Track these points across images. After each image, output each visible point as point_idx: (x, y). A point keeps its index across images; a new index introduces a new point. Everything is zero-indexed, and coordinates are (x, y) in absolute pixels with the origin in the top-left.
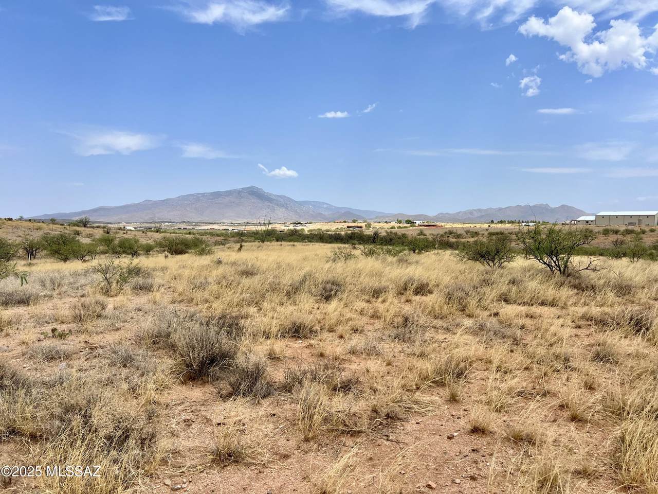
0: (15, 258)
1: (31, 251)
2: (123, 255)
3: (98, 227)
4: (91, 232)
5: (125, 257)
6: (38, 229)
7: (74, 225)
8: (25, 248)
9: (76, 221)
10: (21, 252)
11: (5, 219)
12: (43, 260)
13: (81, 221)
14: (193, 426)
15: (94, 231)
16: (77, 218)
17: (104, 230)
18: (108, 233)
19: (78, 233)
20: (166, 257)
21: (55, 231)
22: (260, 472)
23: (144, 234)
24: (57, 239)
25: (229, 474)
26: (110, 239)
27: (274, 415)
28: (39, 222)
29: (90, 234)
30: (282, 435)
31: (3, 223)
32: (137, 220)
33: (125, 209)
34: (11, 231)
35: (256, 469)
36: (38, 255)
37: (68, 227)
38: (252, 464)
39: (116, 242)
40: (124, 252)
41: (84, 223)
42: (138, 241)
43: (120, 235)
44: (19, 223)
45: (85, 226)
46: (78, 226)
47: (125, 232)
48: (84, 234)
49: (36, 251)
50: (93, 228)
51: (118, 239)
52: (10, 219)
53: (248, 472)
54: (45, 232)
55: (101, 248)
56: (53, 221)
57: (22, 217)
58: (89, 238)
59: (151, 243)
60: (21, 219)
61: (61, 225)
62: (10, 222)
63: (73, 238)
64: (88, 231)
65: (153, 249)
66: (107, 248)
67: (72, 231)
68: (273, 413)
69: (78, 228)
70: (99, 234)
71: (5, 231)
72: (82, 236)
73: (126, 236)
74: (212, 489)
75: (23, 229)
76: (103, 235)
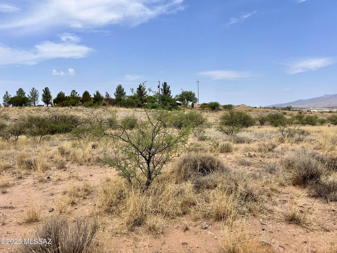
0: (255, 125)
1: (262, 122)
2: (307, 125)
3: (296, 110)
4: (292, 113)
5: (308, 126)
6: (267, 111)
7: (284, 110)
8: (260, 121)
9: (285, 107)
10: (258, 122)
11: (254, 107)
12: (267, 126)
13: (287, 108)
14: (287, 204)
15: (294, 112)
16: (286, 106)
17: (299, 112)
18: (301, 113)
19: (285, 114)
20: (329, 126)
21: (274, 112)
22: (307, 232)
23: (322, 114)
24: (274, 116)
25: (291, 227)
26: (301, 116)
27: (335, 211)
28: (268, 109)
29: (291, 114)
30: (333, 221)
31: (253, 109)
32: (320, 106)
33: (313, 100)
34: (255, 113)
35: (306, 230)
36: (265, 124)
37: (281, 111)
38: (305, 227)
39: (305, 118)
40: (307, 124)
41: (289, 109)
42: (317, 117)
43: (308, 114)
44: (259, 109)
45: (289, 110)
46: (286, 110)
47: (310, 113)
48: (288, 114)
49: (264, 122)
50: (293, 111)
51: (305, 117)
52: (256, 108)
53: (301, 230)
54: (270, 113)
55: (296, 121)
56: (274, 108)
57: (261, 107)
58: (290, 116)
59: (325, 119)
60: (260, 108)
61: (278, 110)
62: (255, 109)
63: (282, 116)
64: (290, 112)
65: (325, 122)
66: (299, 121)
67: (282, 112)
68: (335, 210)
69: (285, 111)
70: (296, 113)
71: (253, 113)
72: (287, 115)
73: (311, 115)
74: (279, 230)
75: (260, 112)
76: (298, 114)
